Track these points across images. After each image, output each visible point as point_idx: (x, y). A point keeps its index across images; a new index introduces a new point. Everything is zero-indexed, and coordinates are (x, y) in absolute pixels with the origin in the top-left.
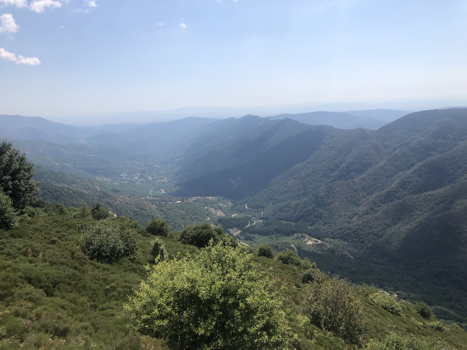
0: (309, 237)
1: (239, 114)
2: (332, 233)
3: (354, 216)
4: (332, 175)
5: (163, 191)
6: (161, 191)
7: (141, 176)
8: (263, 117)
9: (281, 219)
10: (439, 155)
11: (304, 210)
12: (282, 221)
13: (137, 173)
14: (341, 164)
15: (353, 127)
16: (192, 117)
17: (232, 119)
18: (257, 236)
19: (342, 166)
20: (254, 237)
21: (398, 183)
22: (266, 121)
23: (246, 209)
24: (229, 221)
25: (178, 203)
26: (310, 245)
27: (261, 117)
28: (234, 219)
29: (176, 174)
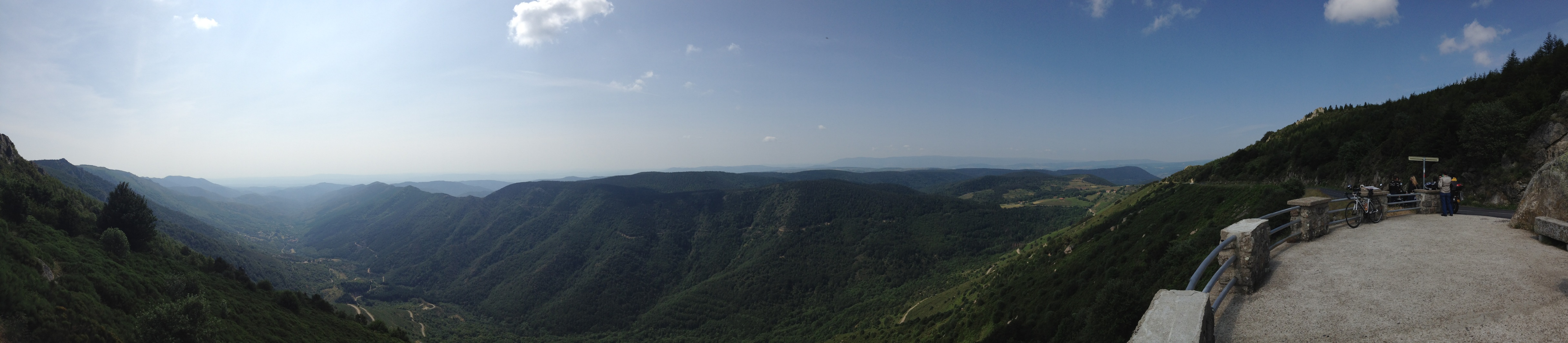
0: (425, 302)
1: (367, 182)
2: (446, 297)
3: (465, 278)
4: (447, 239)
5: (293, 251)
6: (291, 251)
7: (276, 235)
8: (389, 184)
9: (400, 284)
10: (534, 219)
11: (422, 274)
12: (401, 286)
13: (272, 232)
14: (455, 229)
15: (466, 196)
16: (325, 183)
17: (362, 186)
18: (377, 302)
19: (456, 230)
20: (374, 303)
21: (501, 245)
22: (392, 188)
23: (368, 274)
24: (351, 285)
25: (305, 264)
26: (425, 310)
27: (387, 183)
28: (356, 284)
29: (306, 235)
